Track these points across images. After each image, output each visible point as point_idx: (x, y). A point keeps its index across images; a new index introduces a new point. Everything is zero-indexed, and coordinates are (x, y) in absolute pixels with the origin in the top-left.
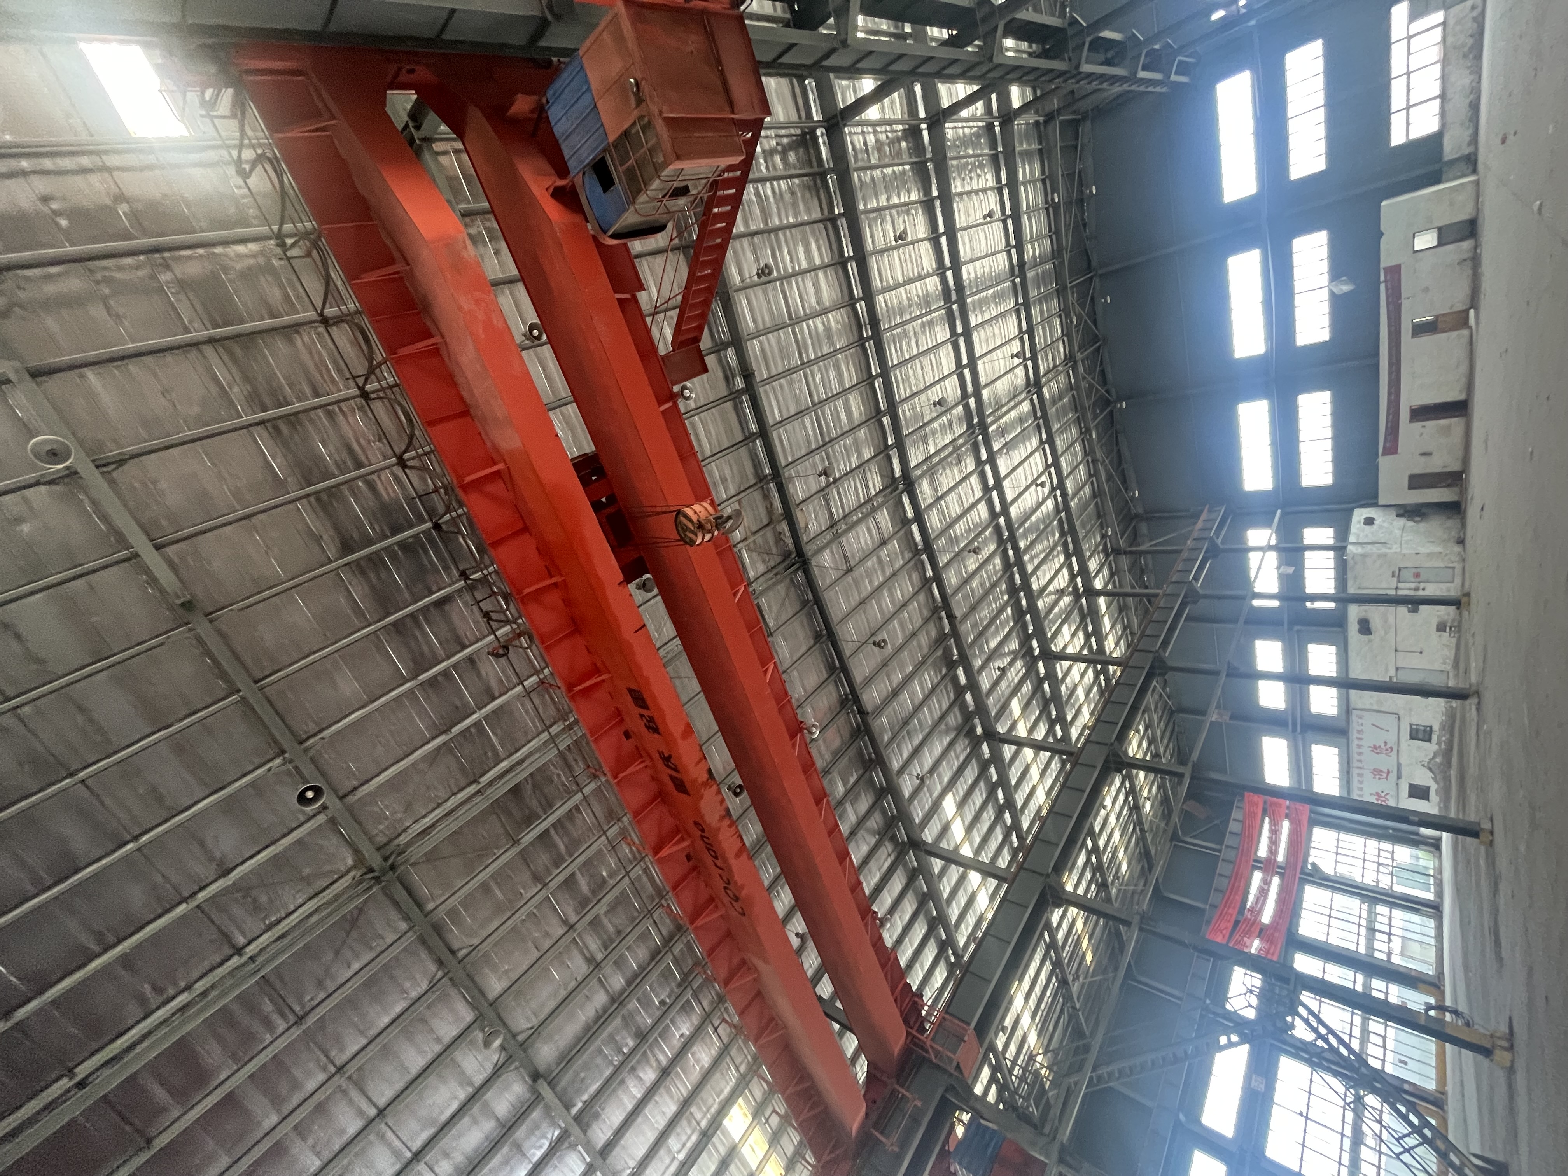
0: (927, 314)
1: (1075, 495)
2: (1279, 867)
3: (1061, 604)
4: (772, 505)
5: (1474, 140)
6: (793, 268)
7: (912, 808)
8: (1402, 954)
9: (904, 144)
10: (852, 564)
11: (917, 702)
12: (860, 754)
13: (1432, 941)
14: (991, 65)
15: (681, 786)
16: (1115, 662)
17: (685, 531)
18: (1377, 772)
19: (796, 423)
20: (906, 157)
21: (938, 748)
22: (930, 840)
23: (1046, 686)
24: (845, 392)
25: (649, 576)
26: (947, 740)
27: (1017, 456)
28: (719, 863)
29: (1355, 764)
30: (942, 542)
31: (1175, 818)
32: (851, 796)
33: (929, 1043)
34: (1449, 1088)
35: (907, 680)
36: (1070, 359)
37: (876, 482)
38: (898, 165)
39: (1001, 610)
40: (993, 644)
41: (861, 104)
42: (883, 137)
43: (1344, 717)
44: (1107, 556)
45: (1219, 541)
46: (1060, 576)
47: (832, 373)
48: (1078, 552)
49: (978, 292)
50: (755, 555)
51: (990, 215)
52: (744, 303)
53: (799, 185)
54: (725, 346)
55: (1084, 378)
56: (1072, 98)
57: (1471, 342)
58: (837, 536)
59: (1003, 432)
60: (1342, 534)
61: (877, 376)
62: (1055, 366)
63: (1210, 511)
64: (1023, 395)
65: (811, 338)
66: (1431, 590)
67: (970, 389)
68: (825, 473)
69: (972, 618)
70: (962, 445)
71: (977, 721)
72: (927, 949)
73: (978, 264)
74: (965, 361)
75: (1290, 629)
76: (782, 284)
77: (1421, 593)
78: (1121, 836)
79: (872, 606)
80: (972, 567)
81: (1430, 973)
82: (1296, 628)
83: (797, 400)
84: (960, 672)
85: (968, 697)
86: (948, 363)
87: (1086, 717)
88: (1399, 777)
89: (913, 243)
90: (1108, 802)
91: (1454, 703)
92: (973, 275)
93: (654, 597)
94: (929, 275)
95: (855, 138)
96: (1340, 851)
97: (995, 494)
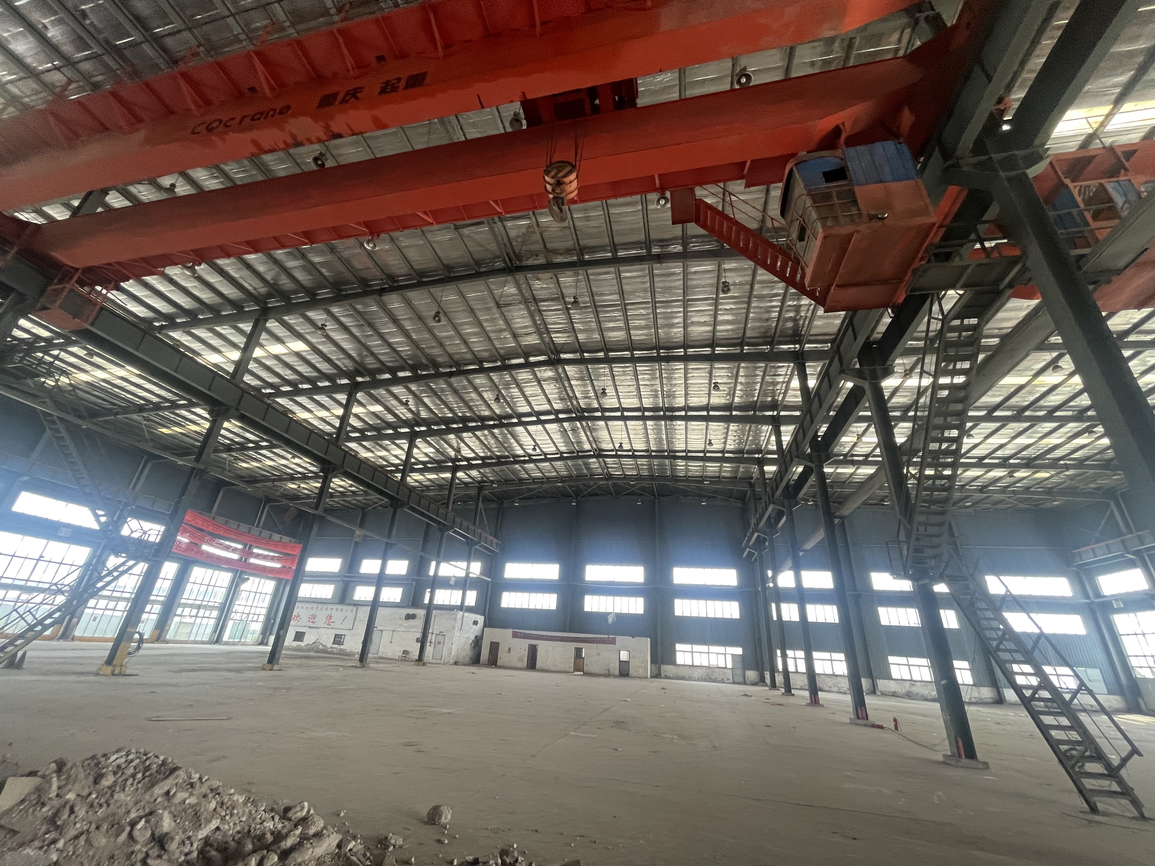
0: (663, 394)
1: (524, 468)
2: (246, 559)
3: (450, 450)
4: (561, 254)
5: (667, 677)
6: (721, 310)
7: (298, 316)
8: (181, 623)
9: (769, 399)
10: (503, 309)
11: (387, 337)
12: (346, 282)
13: (192, 638)
14: (793, 456)
15: (327, 101)
16: (403, 478)
17: (558, 168)
18: (314, 617)
19: (616, 288)
20: (761, 399)
21: (347, 346)
22: (268, 325)
23: (390, 431)
24: (628, 329)
25: (524, 127)
26: (353, 353)
27: (557, 437)
28: (247, 121)
29: (320, 606)
30: (508, 378)
31: (285, 502)
32: (309, 267)
33: (68, 286)
34: (77, 643)
35: (406, 333)
36: (610, 477)
37: (560, 339)
38: (759, 393)
39: (451, 410)
40: (426, 400)
41: (803, 378)
42: (779, 387)
43: (352, 603)
44: (479, 482)
45: (477, 547)
46: (470, 451)
47: (643, 323)
48: (484, 465)
49: (666, 428)
50: (524, 230)
51: (710, 444)
52: (709, 268)
53: (770, 325)
54: (685, 245)
55: (596, 483)
56: (757, 498)
57: (566, 672)
58: (525, 302)
59: (574, 430)
60: (470, 610)
61: (632, 355)
62: (608, 468)
63: (497, 544)
64: (595, 446)
65: (671, 312)
66: (429, 650)
67: (607, 414)
68: (576, 302)
69: (448, 389)
70: (572, 403)
71: (368, 379)
72: (165, 304)
73: (684, 432)
74: (626, 414)
75: (413, 580)
76: (712, 299)
77: (428, 644)
78: (270, 466)
79: (469, 317)
80: (486, 395)
81: (168, 637)
82: (414, 583)
83: (632, 293)
84: (408, 374)
85: (387, 376)
86: (627, 403)
87: (364, 454)
88: (310, 627)
89: (709, 394)
90: (297, 460)
91: (357, 657)
92: (677, 427)
93: (504, 127)
94: (686, 400)
95: (785, 369)
96: (258, 595)
97: (535, 419)
